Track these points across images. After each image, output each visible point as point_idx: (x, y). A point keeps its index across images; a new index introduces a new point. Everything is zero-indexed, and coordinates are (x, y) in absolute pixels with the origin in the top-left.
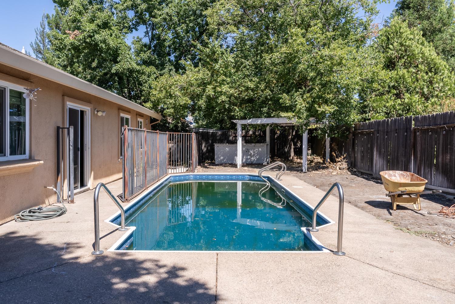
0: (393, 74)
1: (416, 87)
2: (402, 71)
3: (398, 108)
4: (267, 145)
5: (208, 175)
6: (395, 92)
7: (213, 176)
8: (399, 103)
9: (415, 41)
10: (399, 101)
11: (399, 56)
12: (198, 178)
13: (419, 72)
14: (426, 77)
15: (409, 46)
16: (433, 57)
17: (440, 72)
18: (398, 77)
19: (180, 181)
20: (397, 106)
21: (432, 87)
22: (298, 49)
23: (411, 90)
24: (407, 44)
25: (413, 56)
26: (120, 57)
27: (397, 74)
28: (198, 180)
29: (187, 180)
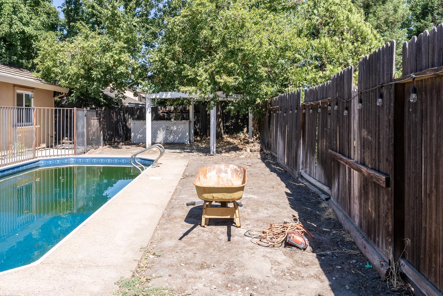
0: (315, 43)
1: (339, 58)
2: (325, 40)
3: (318, 81)
4: (190, 122)
5: (92, 158)
6: (317, 63)
7: (98, 159)
8: (320, 76)
9: (342, 7)
10: (321, 74)
11: (324, 22)
12: (80, 162)
13: (344, 41)
14: (351, 47)
15: (334, 12)
16: (359, 24)
17: (368, 42)
18: (320, 46)
19: (54, 165)
20: (317, 79)
21: (357, 58)
22: (198, 10)
23: (334, 61)
24: (332, 9)
25: (337, 23)
26: (3, 19)
27: (320, 43)
28: (80, 164)
29: (66, 164)
